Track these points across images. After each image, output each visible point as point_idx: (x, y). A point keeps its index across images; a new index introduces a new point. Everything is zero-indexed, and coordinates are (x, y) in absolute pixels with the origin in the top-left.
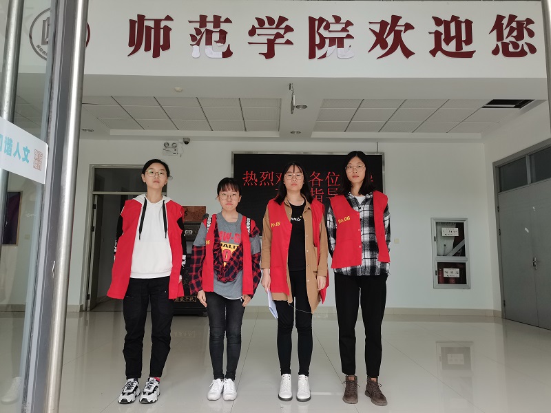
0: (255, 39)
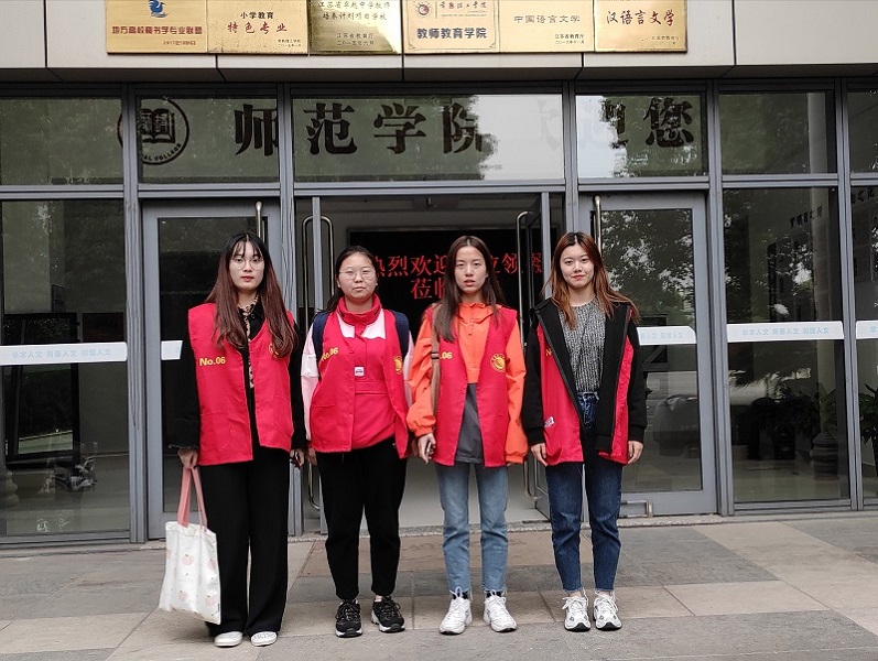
0: (382, 130)
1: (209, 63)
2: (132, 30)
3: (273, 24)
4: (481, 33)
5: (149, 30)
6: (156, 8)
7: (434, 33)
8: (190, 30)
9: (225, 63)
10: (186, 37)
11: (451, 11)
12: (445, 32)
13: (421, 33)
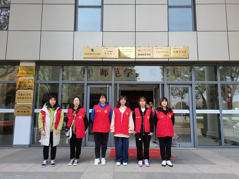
0: (125, 73)
1: (101, 60)
2: (88, 54)
3: (112, 53)
4: (150, 55)
5: (91, 54)
6: (92, 50)
7: (141, 55)
8: (98, 54)
9: (104, 60)
10: (97, 55)
11: (144, 51)
12: (143, 55)
13: (139, 55)
